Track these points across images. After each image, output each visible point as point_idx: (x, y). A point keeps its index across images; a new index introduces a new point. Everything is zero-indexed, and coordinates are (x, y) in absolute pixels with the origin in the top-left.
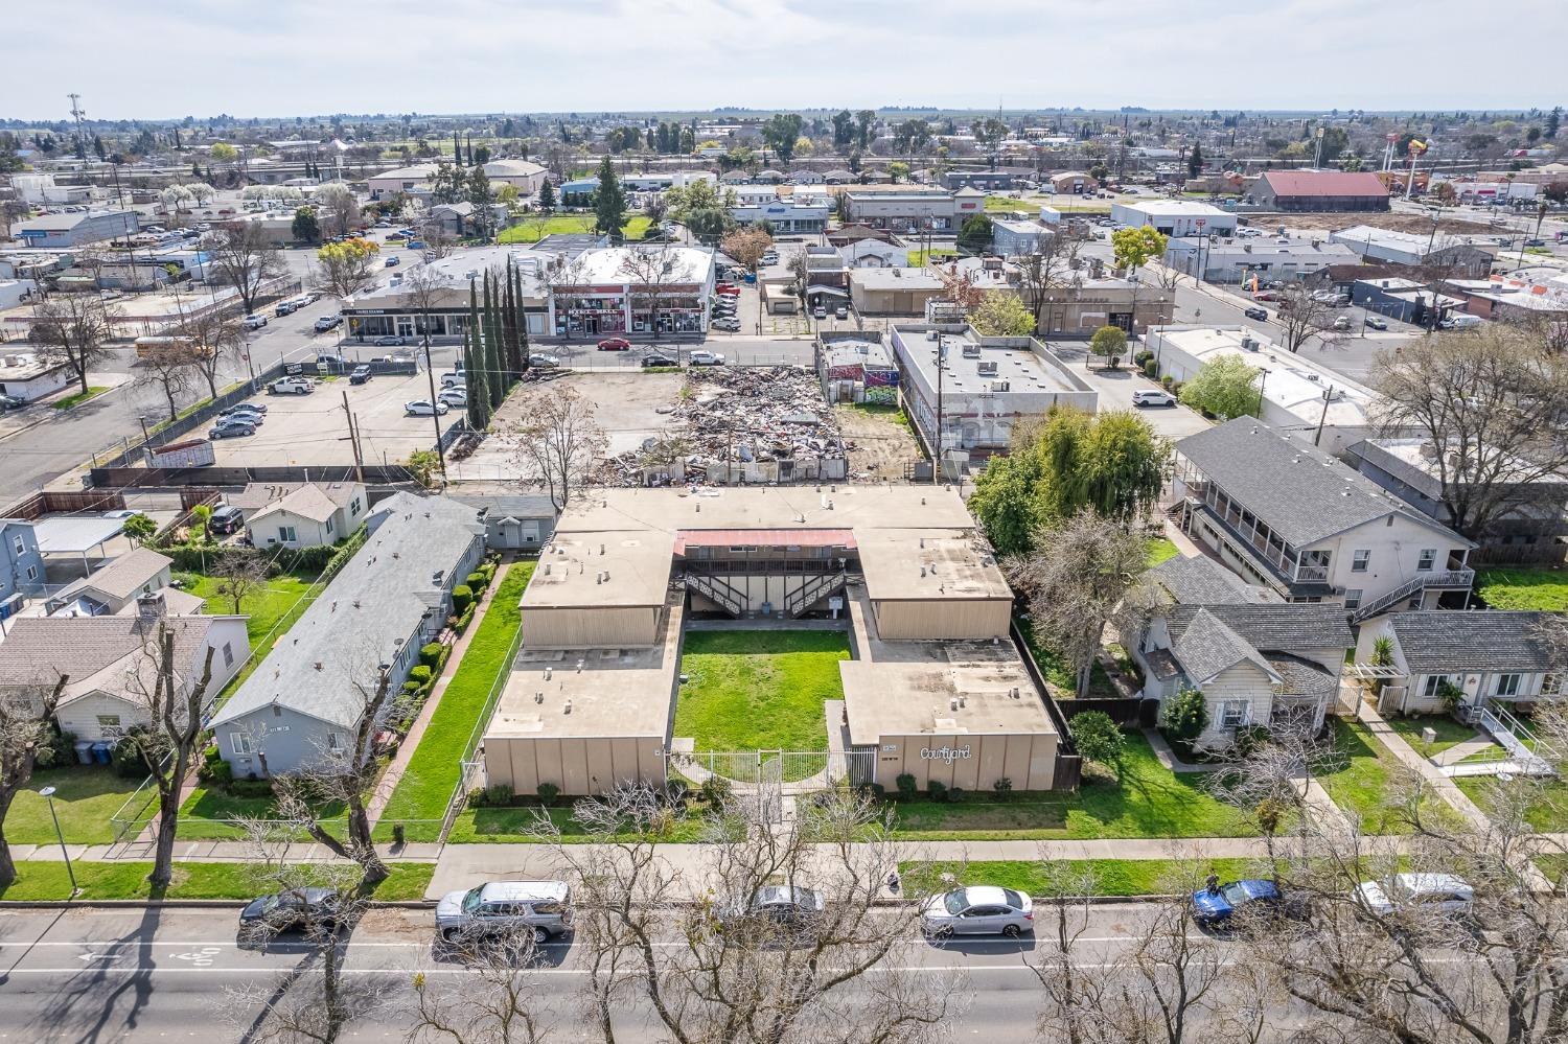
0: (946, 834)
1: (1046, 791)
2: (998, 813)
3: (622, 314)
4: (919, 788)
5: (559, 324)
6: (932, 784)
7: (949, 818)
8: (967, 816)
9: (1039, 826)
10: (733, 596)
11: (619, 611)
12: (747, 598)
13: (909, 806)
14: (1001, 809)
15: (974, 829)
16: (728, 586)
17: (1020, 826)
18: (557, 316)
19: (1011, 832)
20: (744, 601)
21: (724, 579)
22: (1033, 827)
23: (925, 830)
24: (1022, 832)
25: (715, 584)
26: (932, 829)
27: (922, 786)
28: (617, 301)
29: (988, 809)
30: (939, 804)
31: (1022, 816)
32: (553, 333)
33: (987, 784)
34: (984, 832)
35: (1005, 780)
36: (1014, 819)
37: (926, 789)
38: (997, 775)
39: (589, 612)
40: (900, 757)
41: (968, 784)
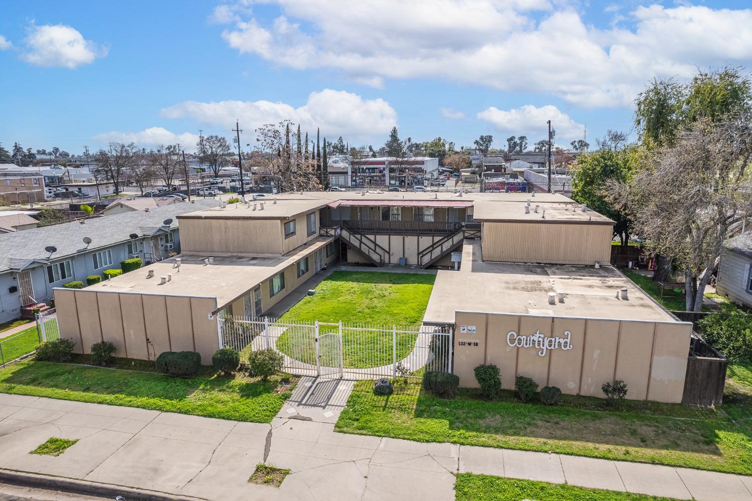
0: (534, 441)
1: (674, 404)
2: (608, 423)
3: (384, 176)
4: (504, 386)
5: (352, 181)
6: (522, 382)
7: (539, 423)
8: (566, 422)
9: (675, 446)
10: (378, 250)
11: (253, 222)
12: (389, 253)
13: (488, 404)
14: (613, 418)
15: (576, 439)
16: (375, 243)
17: (644, 442)
18: (352, 176)
19: (631, 449)
20: (387, 256)
21: (372, 237)
22: (666, 447)
23: (505, 433)
24: (649, 452)
25: (364, 240)
26: (515, 434)
27: (508, 383)
28: (382, 169)
29: (595, 417)
30: (529, 406)
31: (645, 430)
32: (350, 185)
33: (592, 387)
34: (591, 445)
35: (616, 383)
36: (634, 433)
37: (513, 388)
38: (607, 377)
39: (229, 222)
40: (480, 341)
41: (570, 387)
